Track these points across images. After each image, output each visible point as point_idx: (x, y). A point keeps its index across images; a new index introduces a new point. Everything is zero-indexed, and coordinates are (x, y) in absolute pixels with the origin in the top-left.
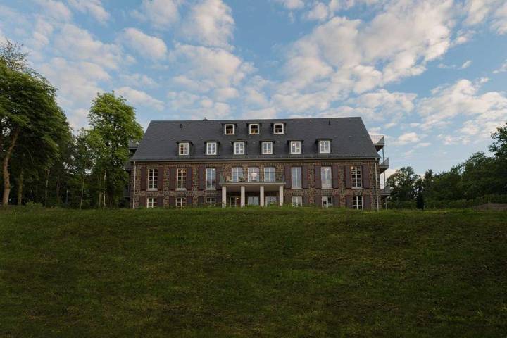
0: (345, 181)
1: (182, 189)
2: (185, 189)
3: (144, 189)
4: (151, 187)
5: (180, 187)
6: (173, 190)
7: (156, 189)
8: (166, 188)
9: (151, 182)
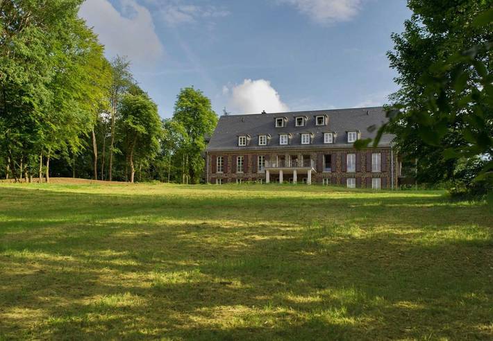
0: (366, 166)
1: (241, 172)
2: (242, 172)
3: (214, 172)
4: (219, 170)
5: (239, 170)
6: (235, 172)
7: (222, 173)
8: (229, 171)
9: (219, 167)
